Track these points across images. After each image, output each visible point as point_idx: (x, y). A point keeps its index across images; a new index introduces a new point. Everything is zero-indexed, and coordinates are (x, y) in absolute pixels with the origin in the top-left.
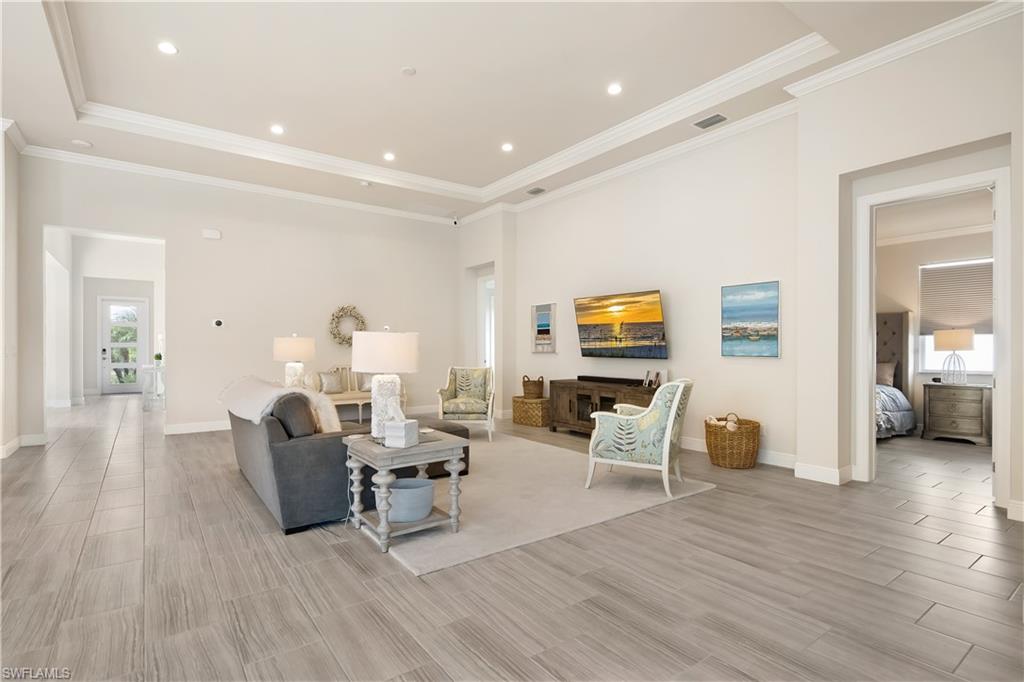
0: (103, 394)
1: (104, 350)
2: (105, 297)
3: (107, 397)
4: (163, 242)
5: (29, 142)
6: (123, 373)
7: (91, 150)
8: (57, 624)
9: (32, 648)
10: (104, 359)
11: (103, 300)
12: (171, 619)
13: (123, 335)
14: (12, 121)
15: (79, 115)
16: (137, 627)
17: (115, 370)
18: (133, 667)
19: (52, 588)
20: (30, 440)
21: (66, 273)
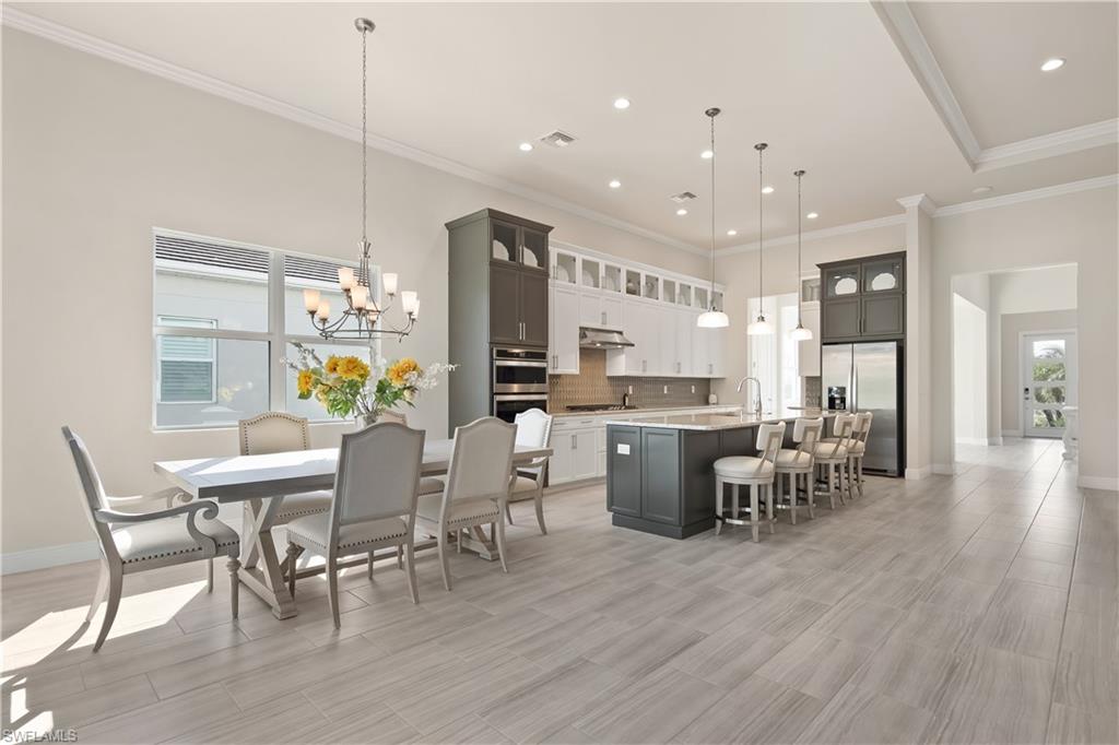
0: (1025, 437)
1: (1027, 390)
2: (1027, 333)
3: (1028, 440)
4: (1076, 264)
5: (938, 205)
6: (1055, 417)
7: (992, 192)
8: (914, 601)
9: (895, 607)
10: (1027, 399)
11: (1025, 336)
12: (1002, 637)
13: (1054, 372)
14: (923, 195)
15: (974, 166)
16: (971, 629)
17: (1045, 411)
18: (956, 651)
19: (921, 578)
20: (938, 468)
21: (983, 315)
